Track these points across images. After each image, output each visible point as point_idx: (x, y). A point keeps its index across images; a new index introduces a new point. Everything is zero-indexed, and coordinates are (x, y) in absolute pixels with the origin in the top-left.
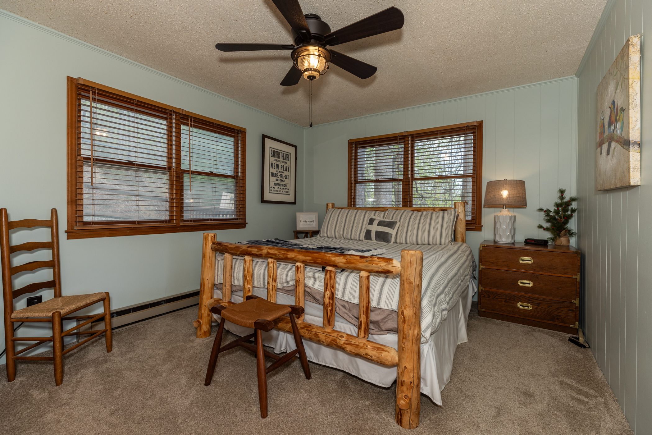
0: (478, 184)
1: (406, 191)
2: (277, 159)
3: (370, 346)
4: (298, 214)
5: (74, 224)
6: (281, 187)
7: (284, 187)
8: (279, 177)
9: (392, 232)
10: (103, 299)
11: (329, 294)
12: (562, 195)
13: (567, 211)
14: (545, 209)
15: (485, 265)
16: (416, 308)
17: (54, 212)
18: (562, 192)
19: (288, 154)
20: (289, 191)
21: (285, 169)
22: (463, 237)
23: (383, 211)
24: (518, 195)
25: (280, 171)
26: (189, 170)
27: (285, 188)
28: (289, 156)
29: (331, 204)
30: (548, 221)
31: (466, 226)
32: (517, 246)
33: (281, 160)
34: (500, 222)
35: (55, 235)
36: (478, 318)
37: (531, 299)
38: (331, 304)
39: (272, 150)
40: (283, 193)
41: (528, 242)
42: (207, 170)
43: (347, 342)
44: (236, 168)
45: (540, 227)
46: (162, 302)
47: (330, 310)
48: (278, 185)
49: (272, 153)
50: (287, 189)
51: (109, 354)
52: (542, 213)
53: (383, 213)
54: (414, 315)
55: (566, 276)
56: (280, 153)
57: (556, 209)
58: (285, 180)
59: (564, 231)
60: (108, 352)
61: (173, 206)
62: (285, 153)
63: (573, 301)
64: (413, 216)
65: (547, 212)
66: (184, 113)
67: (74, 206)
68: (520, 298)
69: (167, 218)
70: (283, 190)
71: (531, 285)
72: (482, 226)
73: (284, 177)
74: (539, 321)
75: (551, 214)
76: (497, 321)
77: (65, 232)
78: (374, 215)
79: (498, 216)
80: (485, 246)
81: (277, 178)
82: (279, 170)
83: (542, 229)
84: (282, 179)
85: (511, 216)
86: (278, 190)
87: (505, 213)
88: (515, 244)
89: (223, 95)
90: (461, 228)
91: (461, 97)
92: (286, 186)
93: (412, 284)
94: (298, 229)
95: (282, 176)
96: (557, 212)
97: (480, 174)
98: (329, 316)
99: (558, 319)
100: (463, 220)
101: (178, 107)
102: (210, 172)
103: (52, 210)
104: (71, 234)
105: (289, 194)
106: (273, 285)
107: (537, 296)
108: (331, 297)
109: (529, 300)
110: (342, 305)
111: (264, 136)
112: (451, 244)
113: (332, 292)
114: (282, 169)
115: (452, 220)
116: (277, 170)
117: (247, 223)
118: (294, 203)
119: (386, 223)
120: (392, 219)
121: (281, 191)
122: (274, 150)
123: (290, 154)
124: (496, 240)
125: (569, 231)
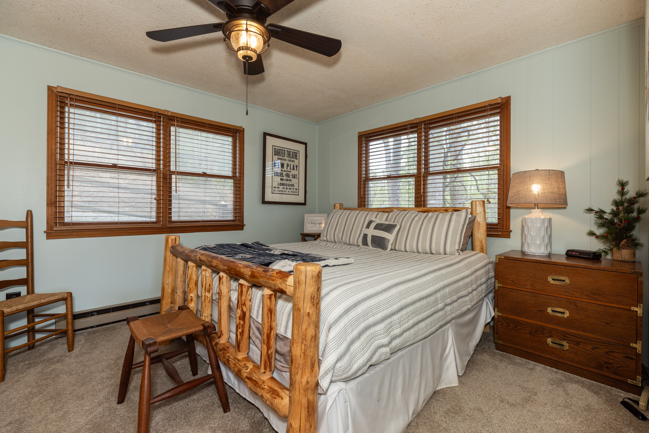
0: (505, 177)
1: (419, 188)
2: (282, 157)
3: (268, 386)
4: (306, 216)
5: (54, 225)
6: (287, 187)
7: (290, 187)
8: (285, 176)
9: (390, 237)
10: (65, 299)
11: (239, 313)
12: (623, 189)
13: (632, 212)
14: (596, 209)
15: (503, 284)
16: (305, 345)
17: (29, 214)
18: (623, 185)
19: (296, 152)
20: (298, 191)
21: (292, 168)
22: (482, 245)
23: (388, 213)
24: (550, 191)
25: (286, 170)
26: (175, 171)
27: (292, 188)
28: (298, 154)
29: (338, 205)
30: (601, 225)
31: (487, 231)
32: (554, 260)
33: (287, 159)
34: (528, 226)
35: (30, 235)
36: (493, 352)
37: (566, 335)
38: (241, 326)
39: (275, 148)
40: (290, 193)
41: (570, 254)
42: (200, 171)
43: (249, 376)
44: (234, 169)
45: (591, 234)
46: (146, 303)
47: (240, 333)
48: (283, 184)
49: (275, 152)
50: (294, 189)
51: (69, 354)
52: (592, 216)
53: (386, 214)
54: (302, 355)
55: (620, 306)
56: (286, 152)
57: (615, 208)
58: (293, 179)
59: (625, 240)
60: (69, 352)
61: (159, 207)
62: (292, 151)
63: (631, 345)
64: (416, 218)
65: (600, 214)
66: (169, 114)
67: (54, 208)
68: (550, 332)
69: (154, 220)
70: (290, 190)
71: (567, 314)
72: (511, 231)
73: (291, 177)
74: (580, 367)
75: (606, 216)
76: (518, 359)
77: (45, 232)
78: (376, 217)
79: (525, 218)
80: (503, 257)
81: (282, 177)
82: (285, 168)
83: (593, 238)
84: (288, 179)
85: (544, 219)
86: (283, 190)
87: (537, 214)
88: (552, 256)
89: (215, 94)
90: (480, 233)
91: (482, 70)
92: (293, 185)
93: (300, 311)
94: (306, 231)
95: (288, 175)
96: (615, 214)
97: (507, 165)
98: (238, 340)
99: (607, 368)
100: (481, 223)
101: (164, 109)
102: (203, 172)
103: (28, 211)
104: (51, 234)
105: (298, 194)
106: (205, 296)
107: (575, 332)
108: (241, 317)
109: (565, 336)
110: (258, 327)
111: (265, 134)
112: (459, 254)
113: (242, 310)
114: (289, 168)
115: (462, 223)
116: (282, 169)
117: (245, 225)
118: (304, 204)
119: (384, 226)
120: (394, 222)
121: (287, 191)
122: (278, 148)
123: (298, 152)
124: (523, 251)
125: (633, 240)
